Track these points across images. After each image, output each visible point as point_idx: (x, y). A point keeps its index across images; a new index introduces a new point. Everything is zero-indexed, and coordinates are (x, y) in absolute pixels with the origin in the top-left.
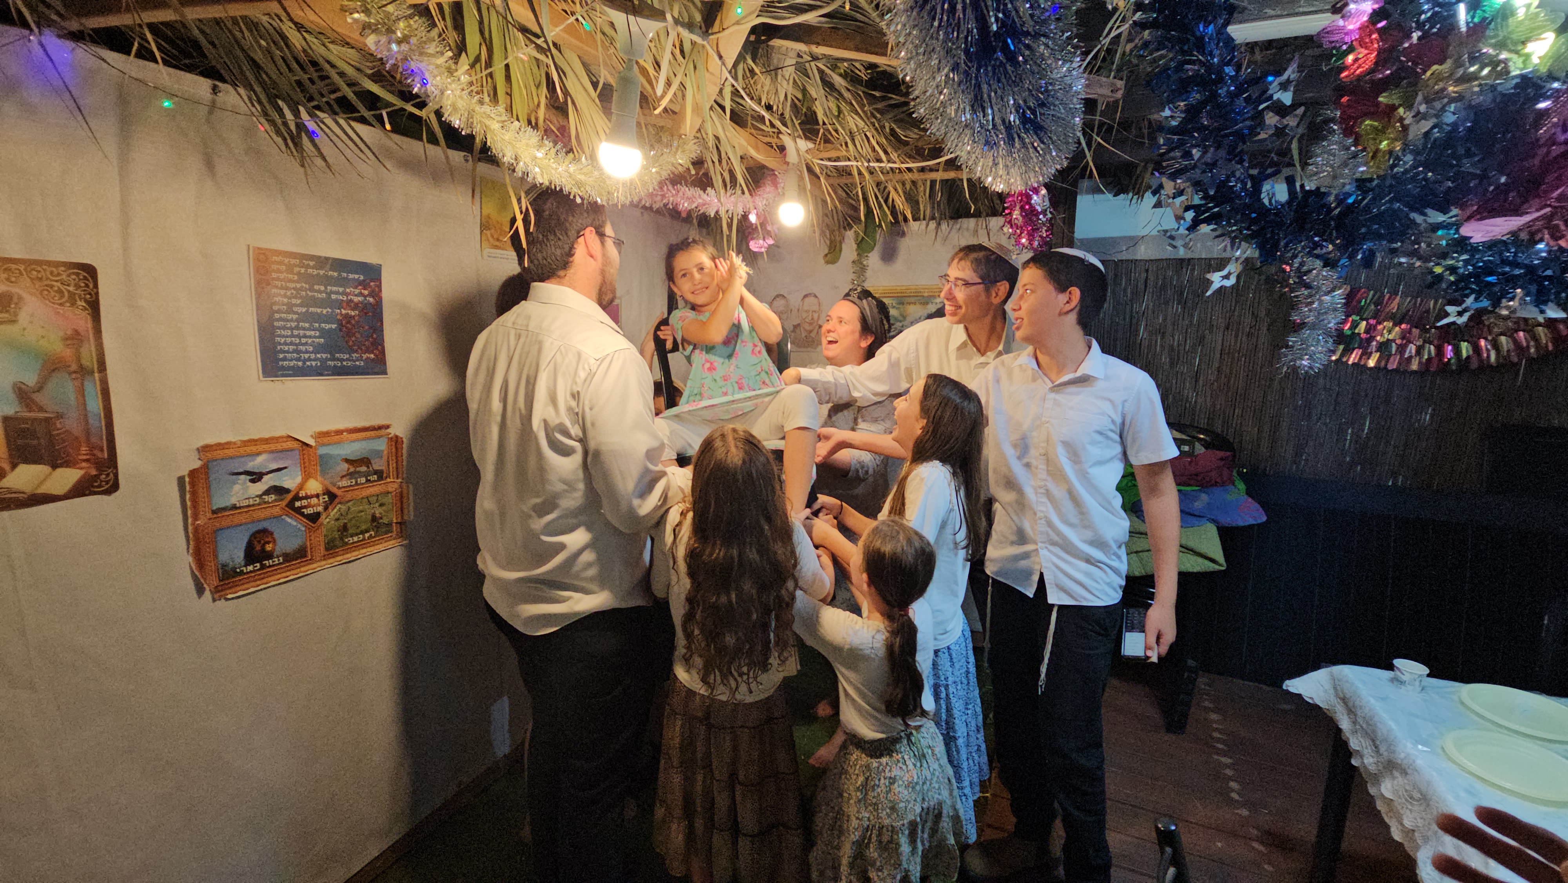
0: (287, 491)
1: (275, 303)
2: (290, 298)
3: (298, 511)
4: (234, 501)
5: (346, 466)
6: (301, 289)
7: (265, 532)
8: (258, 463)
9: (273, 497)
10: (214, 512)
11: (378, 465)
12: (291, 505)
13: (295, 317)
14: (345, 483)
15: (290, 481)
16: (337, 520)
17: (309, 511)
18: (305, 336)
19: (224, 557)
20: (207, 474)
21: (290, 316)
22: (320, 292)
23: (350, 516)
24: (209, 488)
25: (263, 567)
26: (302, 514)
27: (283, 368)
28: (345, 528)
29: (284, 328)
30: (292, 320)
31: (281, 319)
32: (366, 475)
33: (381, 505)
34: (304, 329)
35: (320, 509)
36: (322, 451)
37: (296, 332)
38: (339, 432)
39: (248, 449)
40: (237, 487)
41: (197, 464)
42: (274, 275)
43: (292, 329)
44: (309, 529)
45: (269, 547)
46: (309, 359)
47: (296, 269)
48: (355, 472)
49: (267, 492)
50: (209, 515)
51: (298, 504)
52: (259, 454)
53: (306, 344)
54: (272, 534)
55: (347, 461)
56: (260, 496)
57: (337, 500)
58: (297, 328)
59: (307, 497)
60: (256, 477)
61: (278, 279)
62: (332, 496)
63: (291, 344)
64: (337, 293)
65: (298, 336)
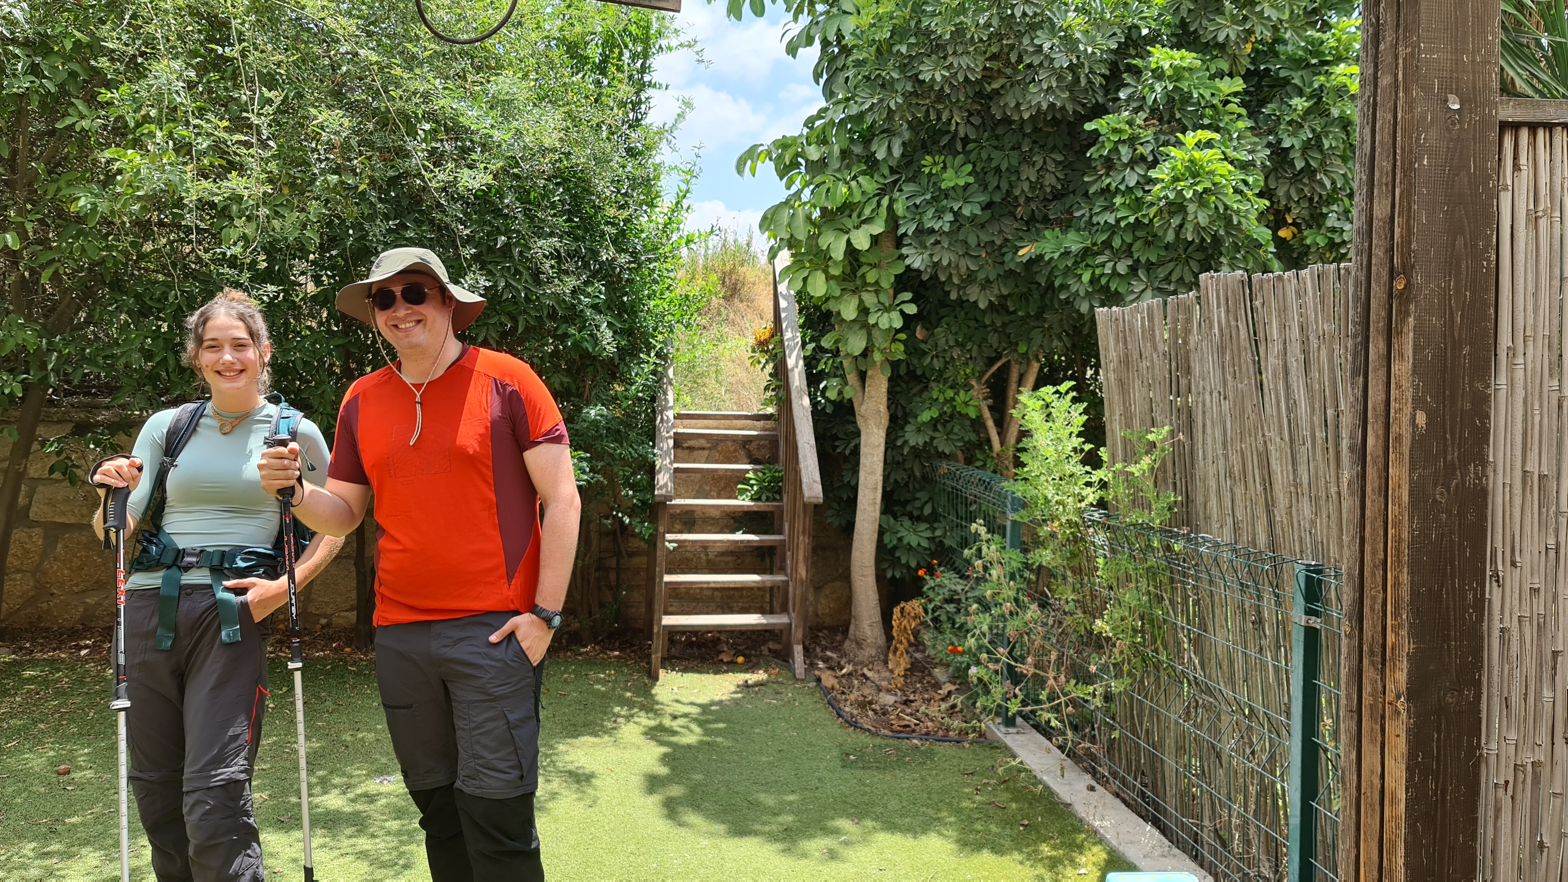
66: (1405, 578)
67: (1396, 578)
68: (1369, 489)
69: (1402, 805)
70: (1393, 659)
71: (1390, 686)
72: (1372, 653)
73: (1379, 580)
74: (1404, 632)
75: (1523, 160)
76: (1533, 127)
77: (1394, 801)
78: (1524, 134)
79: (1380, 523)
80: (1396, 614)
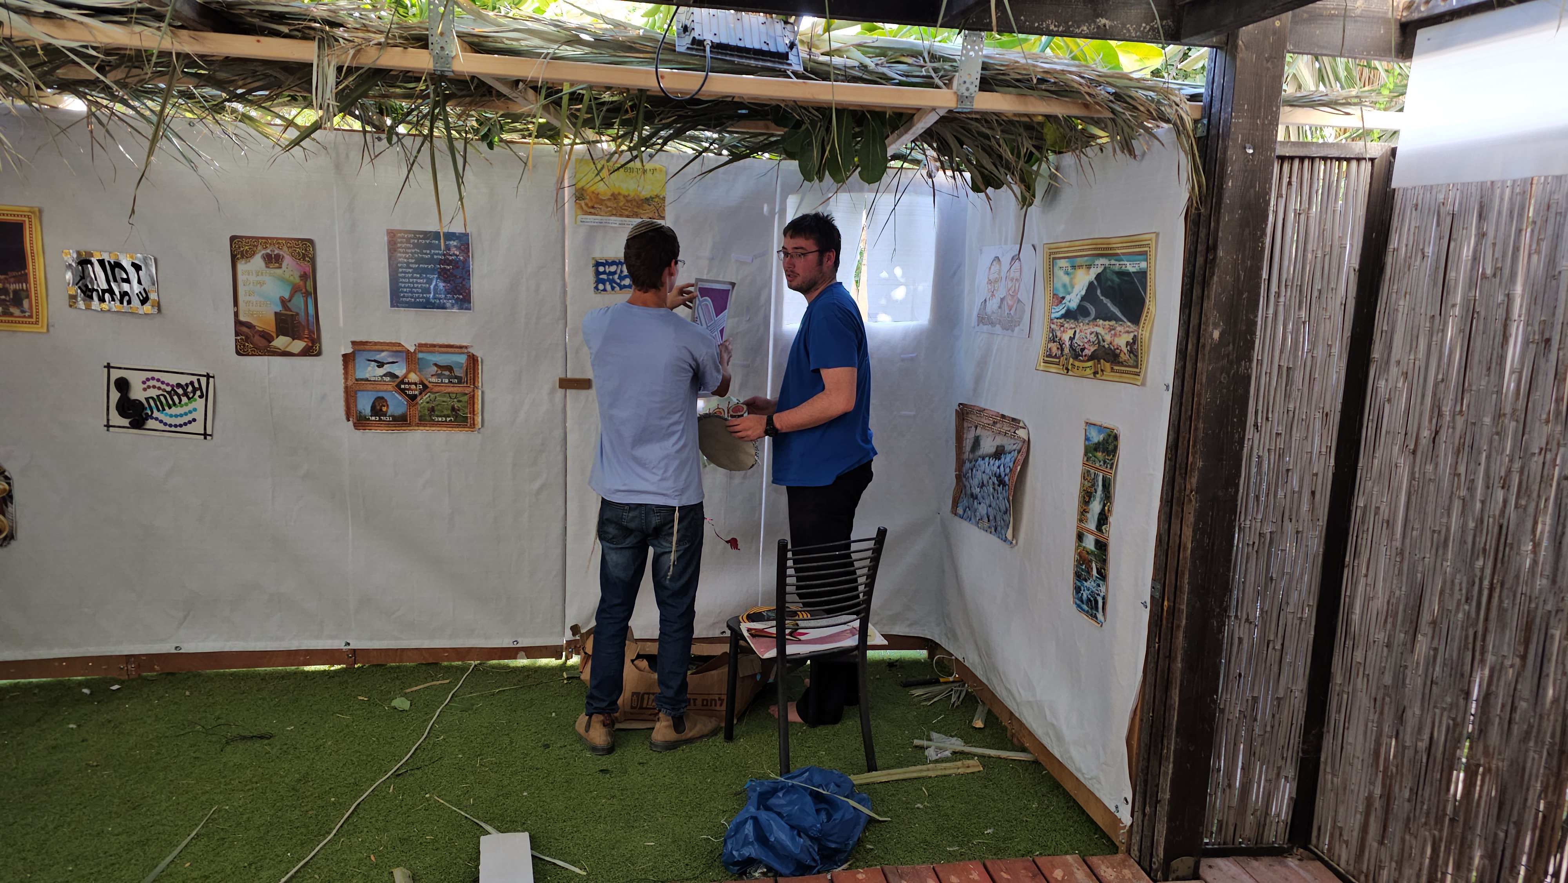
0: (397, 377)
1: (400, 262)
2: (408, 259)
3: (403, 390)
4: (367, 376)
5: (436, 369)
6: (415, 253)
7: (382, 398)
8: (383, 356)
9: (388, 379)
10: (357, 380)
11: (459, 372)
12: (398, 386)
13: (411, 270)
14: (434, 380)
15: (400, 370)
16: (428, 403)
17: (410, 392)
18: (417, 283)
19: (360, 407)
20: (354, 356)
21: (408, 270)
22: (426, 254)
23: (436, 403)
24: (354, 366)
25: (380, 420)
26: (405, 393)
27: (402, 302)
28: (432, 410)
29: (404, 277)
30: (409, 273)
31: (402, 272)
32: (449, 378)
33: (459, 401)
34: (416, 278)
35: (417, 393)
36: (420, 355)
37: (411, 280)
38: (434, 346)
39: (377, 347)
40: (370, 368)
41: (350, 350)
42: (399, 245)
43: (409, 278)
44: (410, 406)
45: (384, 409)
46: (418, 297)
47: (412, 241)
48: (441, 374)
49: (385, 375)
50: (354, 381)
51: (403, 386)
52: (383, 351)
53: (417, 288)
54: (386, 401)
55: (436, 365)
56: (382, 377)
57: (428, 390)
58: (413, 277)
59: (409, 383)
60: (381, 365)
61: (400, 247)
62: (425, 387)
63: (408, 287)
64: (436, 254)
65: (413, 283)
66: (1201, 425)
67: (1196, 426)
68: (1187, 375)
69: (1189, 551)
70: (1191, 471)
71: (1188, 486)
72: (1180, 468)
73: (1188, 427)
74: (1197, 456)
75: (1294, 179)
76: (1302, 159)
77: (1185, 549)
78: (1296, 163)
79: (1190, 395)
80: (1194, 446)
